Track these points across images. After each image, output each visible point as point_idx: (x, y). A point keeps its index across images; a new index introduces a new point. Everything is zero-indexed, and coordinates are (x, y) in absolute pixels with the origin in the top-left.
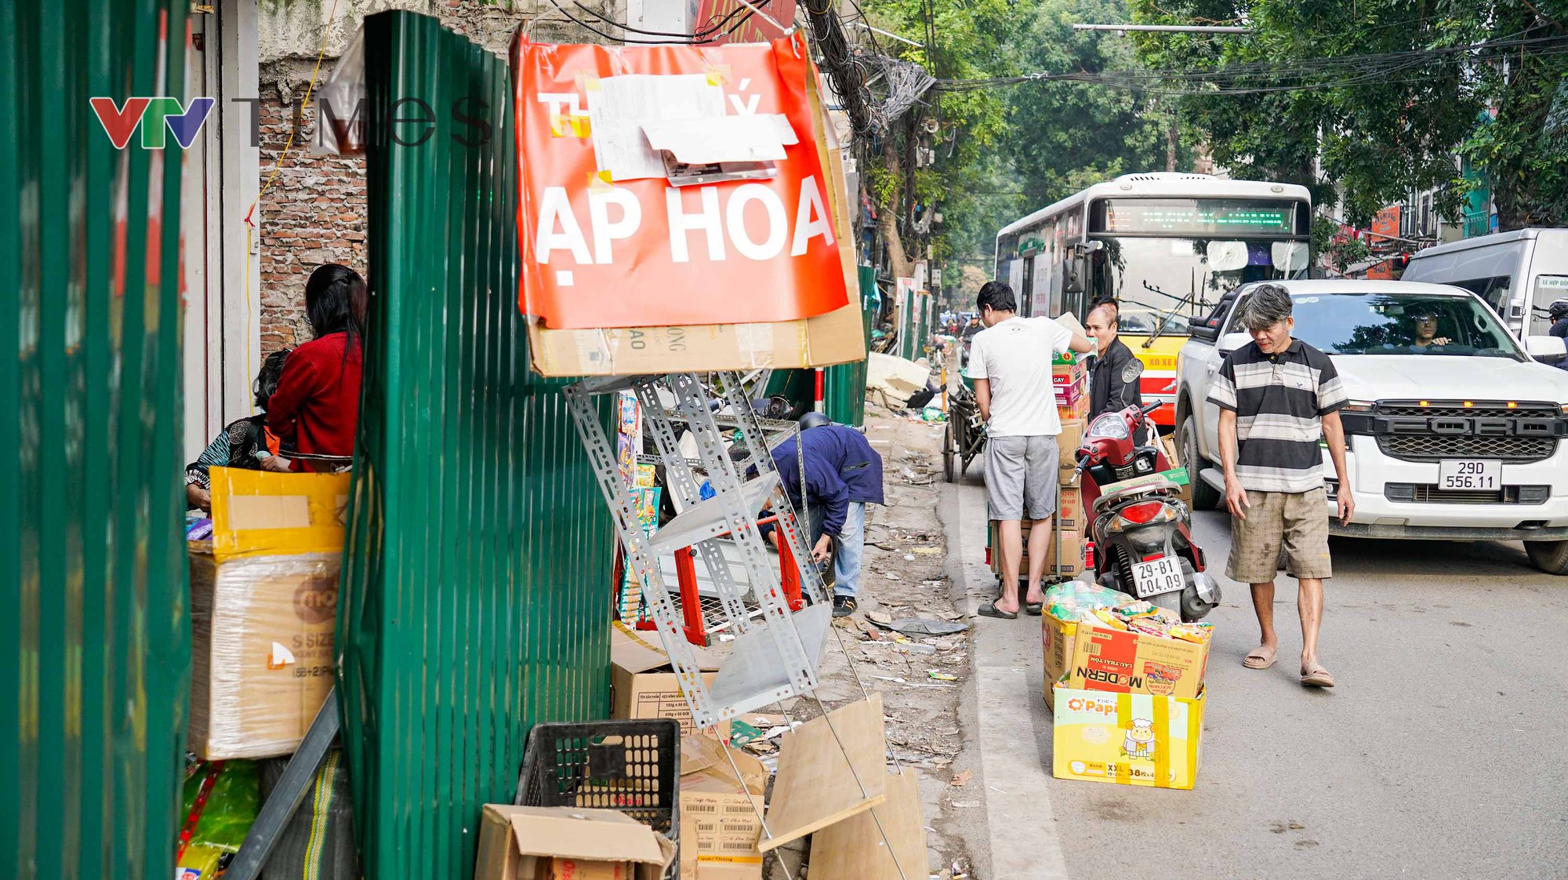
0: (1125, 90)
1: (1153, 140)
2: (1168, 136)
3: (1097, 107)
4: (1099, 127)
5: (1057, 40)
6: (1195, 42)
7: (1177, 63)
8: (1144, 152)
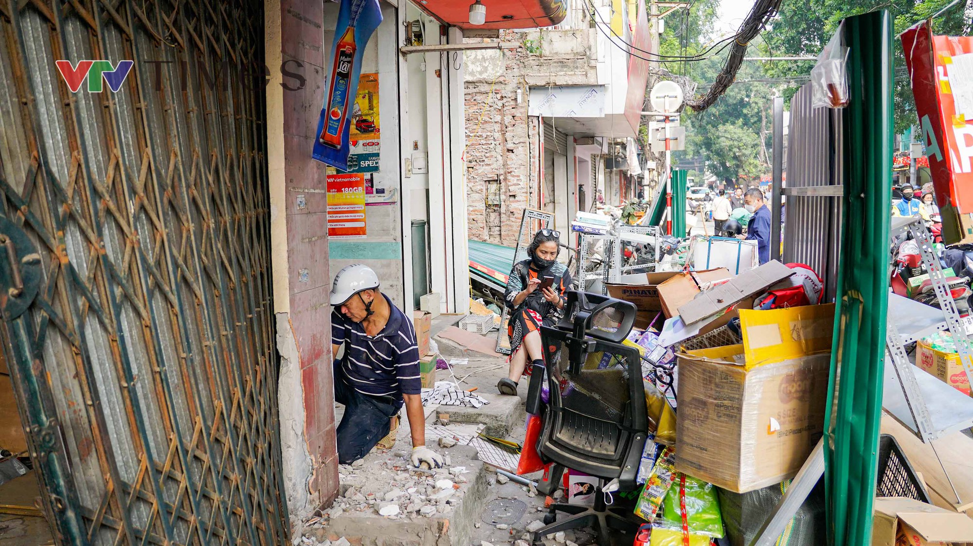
0: (742, 88)
1: (756, 110)
2: (762, 108)
3: (730, 96)
4: (730, 105)
5: (710, 67)
6: (790, 65)
7: (782, 75)
8: (752, 116)
